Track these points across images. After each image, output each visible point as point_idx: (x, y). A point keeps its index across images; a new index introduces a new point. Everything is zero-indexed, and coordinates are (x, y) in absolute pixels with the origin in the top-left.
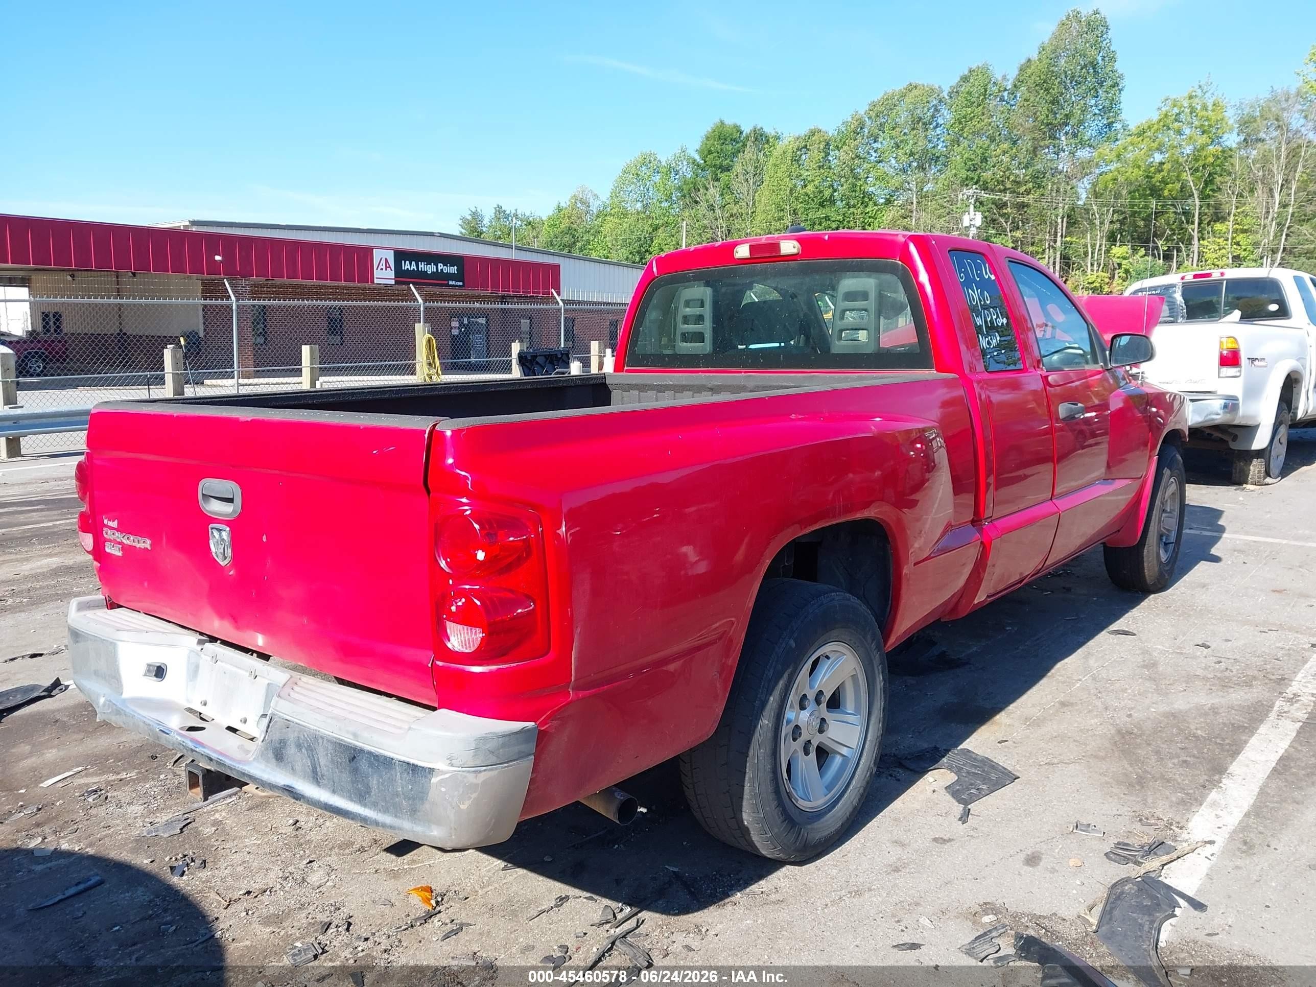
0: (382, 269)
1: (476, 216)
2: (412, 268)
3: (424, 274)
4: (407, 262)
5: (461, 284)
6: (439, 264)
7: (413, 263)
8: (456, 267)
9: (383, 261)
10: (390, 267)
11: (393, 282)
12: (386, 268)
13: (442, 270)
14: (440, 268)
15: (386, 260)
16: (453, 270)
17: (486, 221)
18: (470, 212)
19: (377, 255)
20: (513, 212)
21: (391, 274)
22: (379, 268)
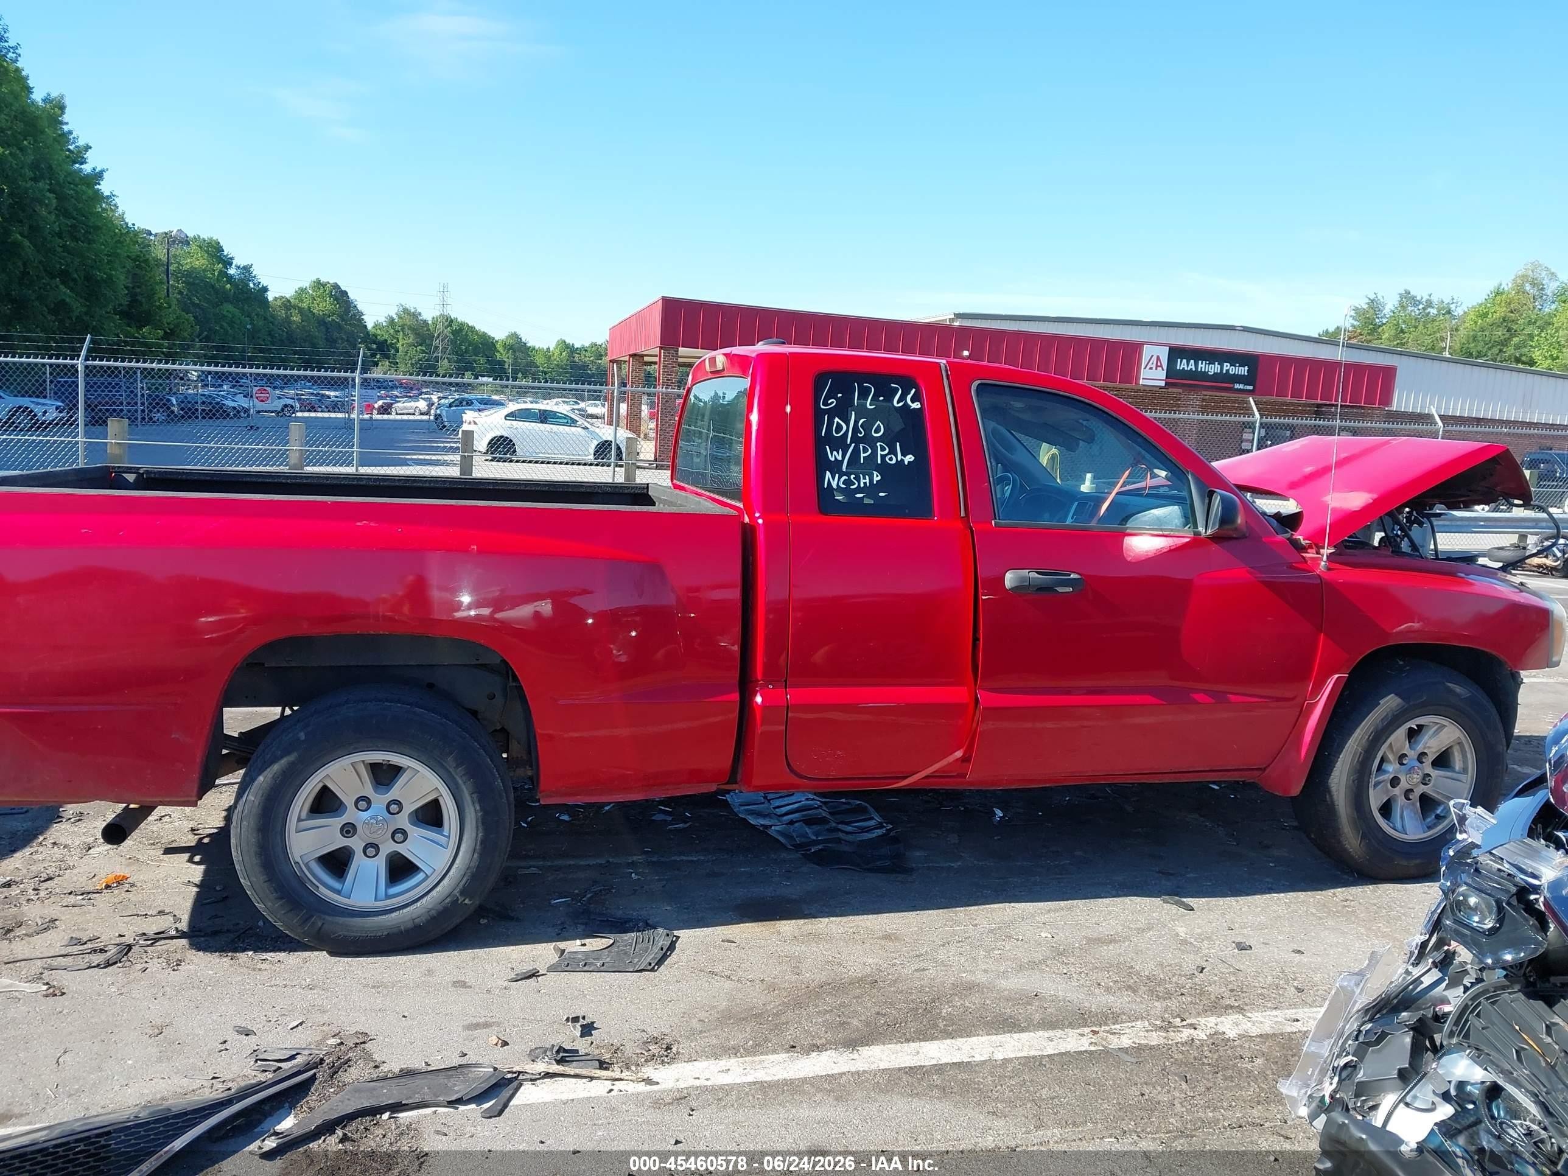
0: (1151, 368)
1: (1374, 305)
2: (1190, 367)
3: (1204, 376)
4: (1184, 361)
5: (1251, 388)
6: (1225, 364)
7: (1192, 362)
8: (1246, 368)
9: (1155, 358)
10: (1161, 366)
11: (1163, 384)
12: (1157, 366)
13: (1228, 371)
14: (1225, 369)
15: (1158, 358)
16: (1243, 371)
17: (1387, 311)
18: (1368, 301)
19: (1147, 352)
20: (1426, 297)
21: (1162, 374)
22: (1148, 367)
